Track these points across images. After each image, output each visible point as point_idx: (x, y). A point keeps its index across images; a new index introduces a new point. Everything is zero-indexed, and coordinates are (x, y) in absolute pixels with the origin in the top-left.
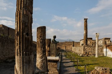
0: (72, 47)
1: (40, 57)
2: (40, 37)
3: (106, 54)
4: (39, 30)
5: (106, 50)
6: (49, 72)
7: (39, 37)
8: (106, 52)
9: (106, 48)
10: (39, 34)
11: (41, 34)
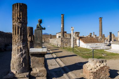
0: (50, 39)
1: (18, 50)
2: (18, 18)
3: (79, 45)
4: (16, 8)
5: (79, 41)
6: (32, 71)
7: (16, 19)
8: (79, 43)
9: (79, 40)
10: (16, 15)
11: (20, 14)
